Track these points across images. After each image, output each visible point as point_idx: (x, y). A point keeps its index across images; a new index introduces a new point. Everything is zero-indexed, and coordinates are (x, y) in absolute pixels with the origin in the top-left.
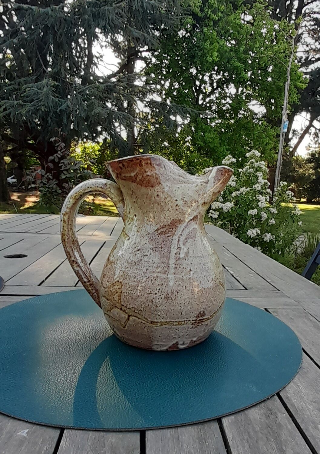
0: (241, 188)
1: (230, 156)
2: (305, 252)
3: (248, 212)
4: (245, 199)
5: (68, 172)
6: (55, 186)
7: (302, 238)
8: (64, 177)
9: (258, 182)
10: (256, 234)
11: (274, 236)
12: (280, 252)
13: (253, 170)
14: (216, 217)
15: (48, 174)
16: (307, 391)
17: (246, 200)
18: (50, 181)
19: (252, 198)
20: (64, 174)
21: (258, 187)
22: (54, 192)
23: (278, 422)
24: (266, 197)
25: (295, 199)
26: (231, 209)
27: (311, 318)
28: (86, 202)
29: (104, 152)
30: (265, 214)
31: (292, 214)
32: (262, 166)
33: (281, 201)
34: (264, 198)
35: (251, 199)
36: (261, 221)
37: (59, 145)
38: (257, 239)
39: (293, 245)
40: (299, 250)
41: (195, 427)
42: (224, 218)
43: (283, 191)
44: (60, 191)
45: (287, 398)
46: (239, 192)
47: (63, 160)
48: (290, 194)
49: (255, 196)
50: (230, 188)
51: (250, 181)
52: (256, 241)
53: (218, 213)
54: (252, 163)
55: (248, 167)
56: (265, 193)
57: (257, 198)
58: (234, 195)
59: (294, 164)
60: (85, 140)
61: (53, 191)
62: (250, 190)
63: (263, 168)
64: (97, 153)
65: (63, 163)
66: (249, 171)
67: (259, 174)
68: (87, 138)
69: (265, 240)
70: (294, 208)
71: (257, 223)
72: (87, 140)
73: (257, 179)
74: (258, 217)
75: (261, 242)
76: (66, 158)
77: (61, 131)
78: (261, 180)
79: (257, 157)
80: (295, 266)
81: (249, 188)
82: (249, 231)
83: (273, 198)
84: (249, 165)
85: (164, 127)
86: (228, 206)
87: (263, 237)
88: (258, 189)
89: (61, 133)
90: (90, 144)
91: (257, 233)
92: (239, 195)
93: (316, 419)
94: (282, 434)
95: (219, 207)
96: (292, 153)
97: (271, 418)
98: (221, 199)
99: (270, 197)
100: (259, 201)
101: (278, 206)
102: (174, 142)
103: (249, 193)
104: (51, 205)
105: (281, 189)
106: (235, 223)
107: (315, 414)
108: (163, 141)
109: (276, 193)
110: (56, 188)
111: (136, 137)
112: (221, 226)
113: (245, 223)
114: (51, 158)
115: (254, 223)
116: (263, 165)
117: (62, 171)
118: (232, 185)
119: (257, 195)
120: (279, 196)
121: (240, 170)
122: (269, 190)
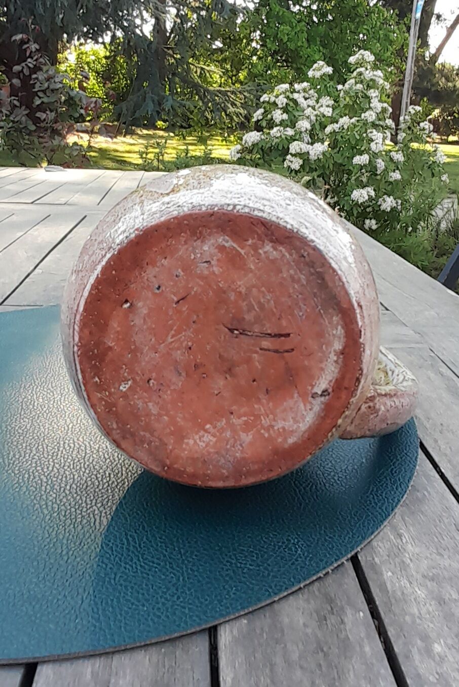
0: (342, 117)
1: (321, 63)
2: (452, 228)
3: (353, 159)
4: (347, 137)
5: (45, 94)
6: (24, 119)
7: (447, 203)
8: (38, 102)
9: (370, 108)
10: (367, 198)
11: (400, 202)
12: (410, 229)
13: (361, 86)
14: (297, 168)
15: (13, 98)
16: (417, 550)
17: (349, 139)
18: (17, 111)
19: (360, 135)
20: (40, 98)
21: (370, 116)
22: (23, 128)
23: (342, 636)
24: (385, 133)
25: (435, 135)
26: (324, 154)
27: (444, 369)
28: (78, 145)
29: (115, 59)
30: (383, 163)
31: (431, 162)
32: (377, 79)
33: (411, 141)
34: (381, 135)
35: (358, 137)
36: (376, 175)
37: (28, 47)
38: (369, 206)
39: (432, 216)
40: (443, 226)
41: (153, 650)
42: (312, 170)
43: (416, 122)
44: (33, 128)
45: (373, 566)
46: (338, 126)
47: (35, 73)
48: (427, 127)
49: (366, 132)
50: (323, 120)
51: (356, 106)
52: (368, 210)
53: (301, 162)
54: (360, 74)
55: (353, 81)
56: (382, 126)
57: (370, 135)
58: (329, 129)
59: (437, 75)
60: (82, 41)
61: (21, 126)
62: (358, 121)
63: (380, 83)
64: (104, 61)
65: (37, 78)
66: (354, 88)
67: (373, 93)
68: (86, 36)
69: (382, 208)
70: (435, 151)
71: (369, 178)
72: (86, 40)
73: (370, 102)
74: (371, 168)
75: (377, 211)
76: (41, 69)
77: (32, 24)
78: (377, 105)
79: (369, 62)
80: (435, 253)
81: (355, 118)
82: (355, 192)
83: (397, 134)
84: (356, 78)
85: (214, 15)
86: (318, 149)
87: (379, 203)
88: (370, 120)
89: (33, 26)
90: (90, 47)
91: (369, 196)
92: (337, 130)
93: (431, 625)
94: (349, 671)
95: (303, 152)
96: (434, 58)
97: (328, 622)
98: (307, 138)
99: (392, 135)
100: (372, 141)
101: (405, 148)
102: (231, 41)
103: (355, 126)
104: (18, 152)
105: (411, 119)
106: (332, 178)
107: (429, 613)
108: (213, 39)
109: (402, 126)
110: (26, 121)
111: (168, 34)
112: (308, 185)
113: (349, 179)
114: (17, 68)
115: (364, 179)
116: (380, 77)
117: (36, 94)
118: (326, 113)
119: (369, 131)
120: (408, 132)
121: (340, 87)
122: (390, 122)
